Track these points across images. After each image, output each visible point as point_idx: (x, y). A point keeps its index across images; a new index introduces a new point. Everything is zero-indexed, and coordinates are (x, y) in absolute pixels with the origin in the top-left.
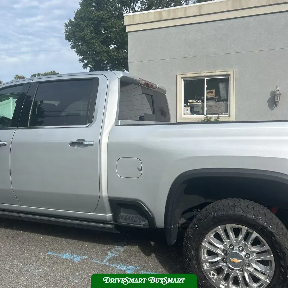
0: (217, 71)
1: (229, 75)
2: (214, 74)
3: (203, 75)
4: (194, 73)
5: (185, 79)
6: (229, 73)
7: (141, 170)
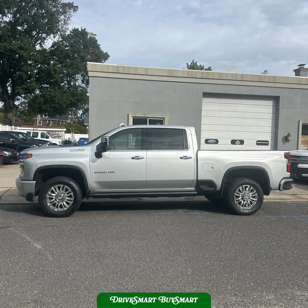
0: (156, 115)
1: (164, 118)
2: (155, 116)
3: (147, 116)
4: (141, 114)
5: (134, 118)
6: (164, 117)
7: (213, 168)
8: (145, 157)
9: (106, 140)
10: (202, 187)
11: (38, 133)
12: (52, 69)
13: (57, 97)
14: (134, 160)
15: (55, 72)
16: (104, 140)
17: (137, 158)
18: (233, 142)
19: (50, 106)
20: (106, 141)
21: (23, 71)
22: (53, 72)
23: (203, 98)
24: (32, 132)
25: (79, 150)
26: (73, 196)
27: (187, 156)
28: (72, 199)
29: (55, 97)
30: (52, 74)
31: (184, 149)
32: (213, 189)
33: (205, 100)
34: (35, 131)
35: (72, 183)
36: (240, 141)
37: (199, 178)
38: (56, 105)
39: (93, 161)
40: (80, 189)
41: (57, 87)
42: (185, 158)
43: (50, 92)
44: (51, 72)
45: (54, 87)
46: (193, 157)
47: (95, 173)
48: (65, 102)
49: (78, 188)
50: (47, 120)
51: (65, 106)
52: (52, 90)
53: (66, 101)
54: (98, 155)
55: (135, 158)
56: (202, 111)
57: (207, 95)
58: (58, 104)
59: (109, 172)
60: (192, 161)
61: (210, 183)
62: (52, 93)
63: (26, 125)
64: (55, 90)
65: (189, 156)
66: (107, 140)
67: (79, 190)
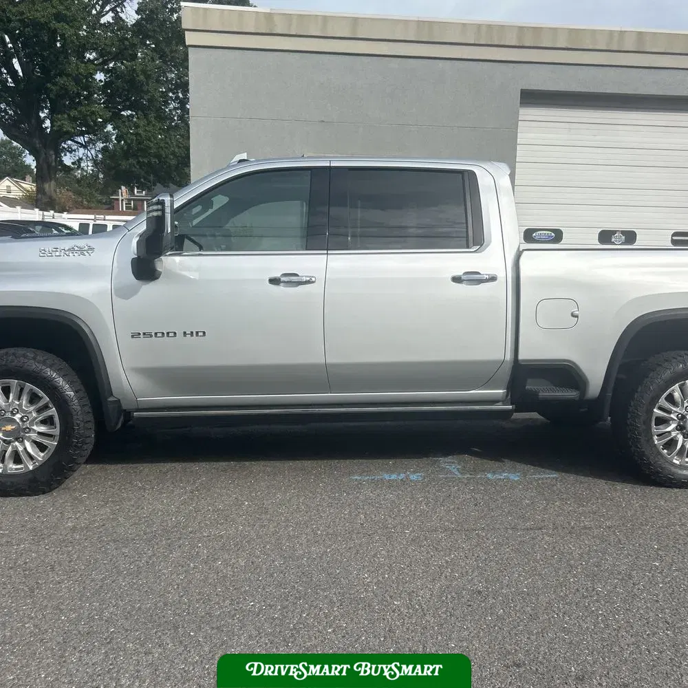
7: (577, 317)
8: (320, 276)
9: (160, 207)
10: (531, 385)
11: (106, 225)
12: (139, 68)
13: (153, 140)
14: (280, 289)
15: (148, 77)
16: (155, 207)
17: (291, 280)
18: (606, 237)
19: (139, 162)
20: (159, 213)
21: (68, 75)
22: (142, 77)
23: (520, 107)
24: (91, 223)
25: (72, 250)
26: (57, 419)
27: (478, 273)
28: (56, 431)
29: (150, 140)
30: (140, 82)
31: (468, 247)
32: (571, 394)
33: (528, 113)
34: (98, 222)
35: (51, 373)
36: (623, 232)
37: (522, 356)
38: (153, 160)
39: (123, 293)
40: (82, 394)
41: (152, 115)
42: (473, 278)
43: (137, 127)
44: (138, 76)
45: (146, 116)
46: (501, 275)
47: (133, 337)
48: (173, 153)
49: (76, 392)
50: (143, 200)
51: (173, 162)
52: (142, 123)
53: (177, 150)
54: (145, 269)
55: (283, 279)
56: (518, 147)
57: (532, 98)
58: (158, 156)
59: (185, 333)
60: (500, 292)
61: (565, 373)
62: (140, 131)
63: (84, 208)
64: (149, 123)
65: (485, 272)
66: (163, 210)
67: (80, 399)
